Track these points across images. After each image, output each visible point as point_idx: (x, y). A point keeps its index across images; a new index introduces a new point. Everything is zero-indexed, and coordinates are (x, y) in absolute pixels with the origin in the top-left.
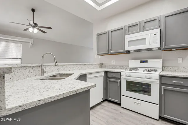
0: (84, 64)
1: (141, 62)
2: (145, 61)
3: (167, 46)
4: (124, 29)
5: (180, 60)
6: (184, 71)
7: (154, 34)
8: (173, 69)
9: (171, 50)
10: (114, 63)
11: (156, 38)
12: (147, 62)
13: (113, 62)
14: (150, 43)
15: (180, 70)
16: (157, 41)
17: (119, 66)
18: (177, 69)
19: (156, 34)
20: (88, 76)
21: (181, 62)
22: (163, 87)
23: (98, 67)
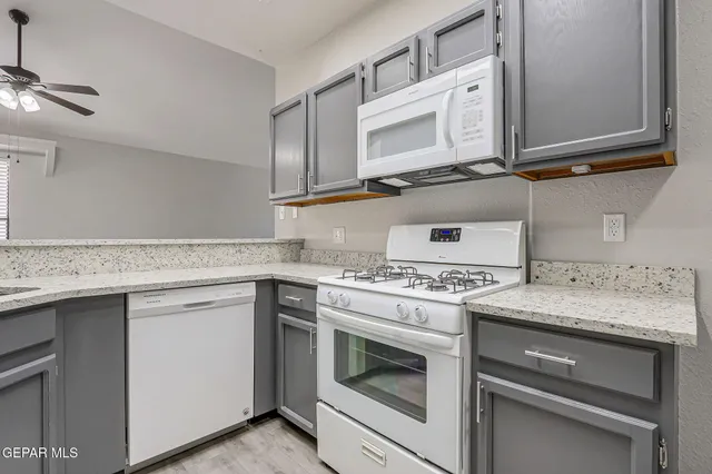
0: (190, 245)
1: (433, 238)
2: (452, 230)
3: (531, 152)
4: (358, 79)
5: (612, 230)
6: (633, 285)
7: (470, 90)
8: (577, 275)
9: (567, 173)
10: (343, 241)
11: (478, 108)
12: (459, 235)
13: (338, 237)
14: (448, 138)
15: (611, 283)
16: (480, 125)
17: (356, 254)
18: (596, 272)
19: (476, 87)
20: (135, 304)
21: (620, 237)
22: (483, 382)
23: (277, 256)
